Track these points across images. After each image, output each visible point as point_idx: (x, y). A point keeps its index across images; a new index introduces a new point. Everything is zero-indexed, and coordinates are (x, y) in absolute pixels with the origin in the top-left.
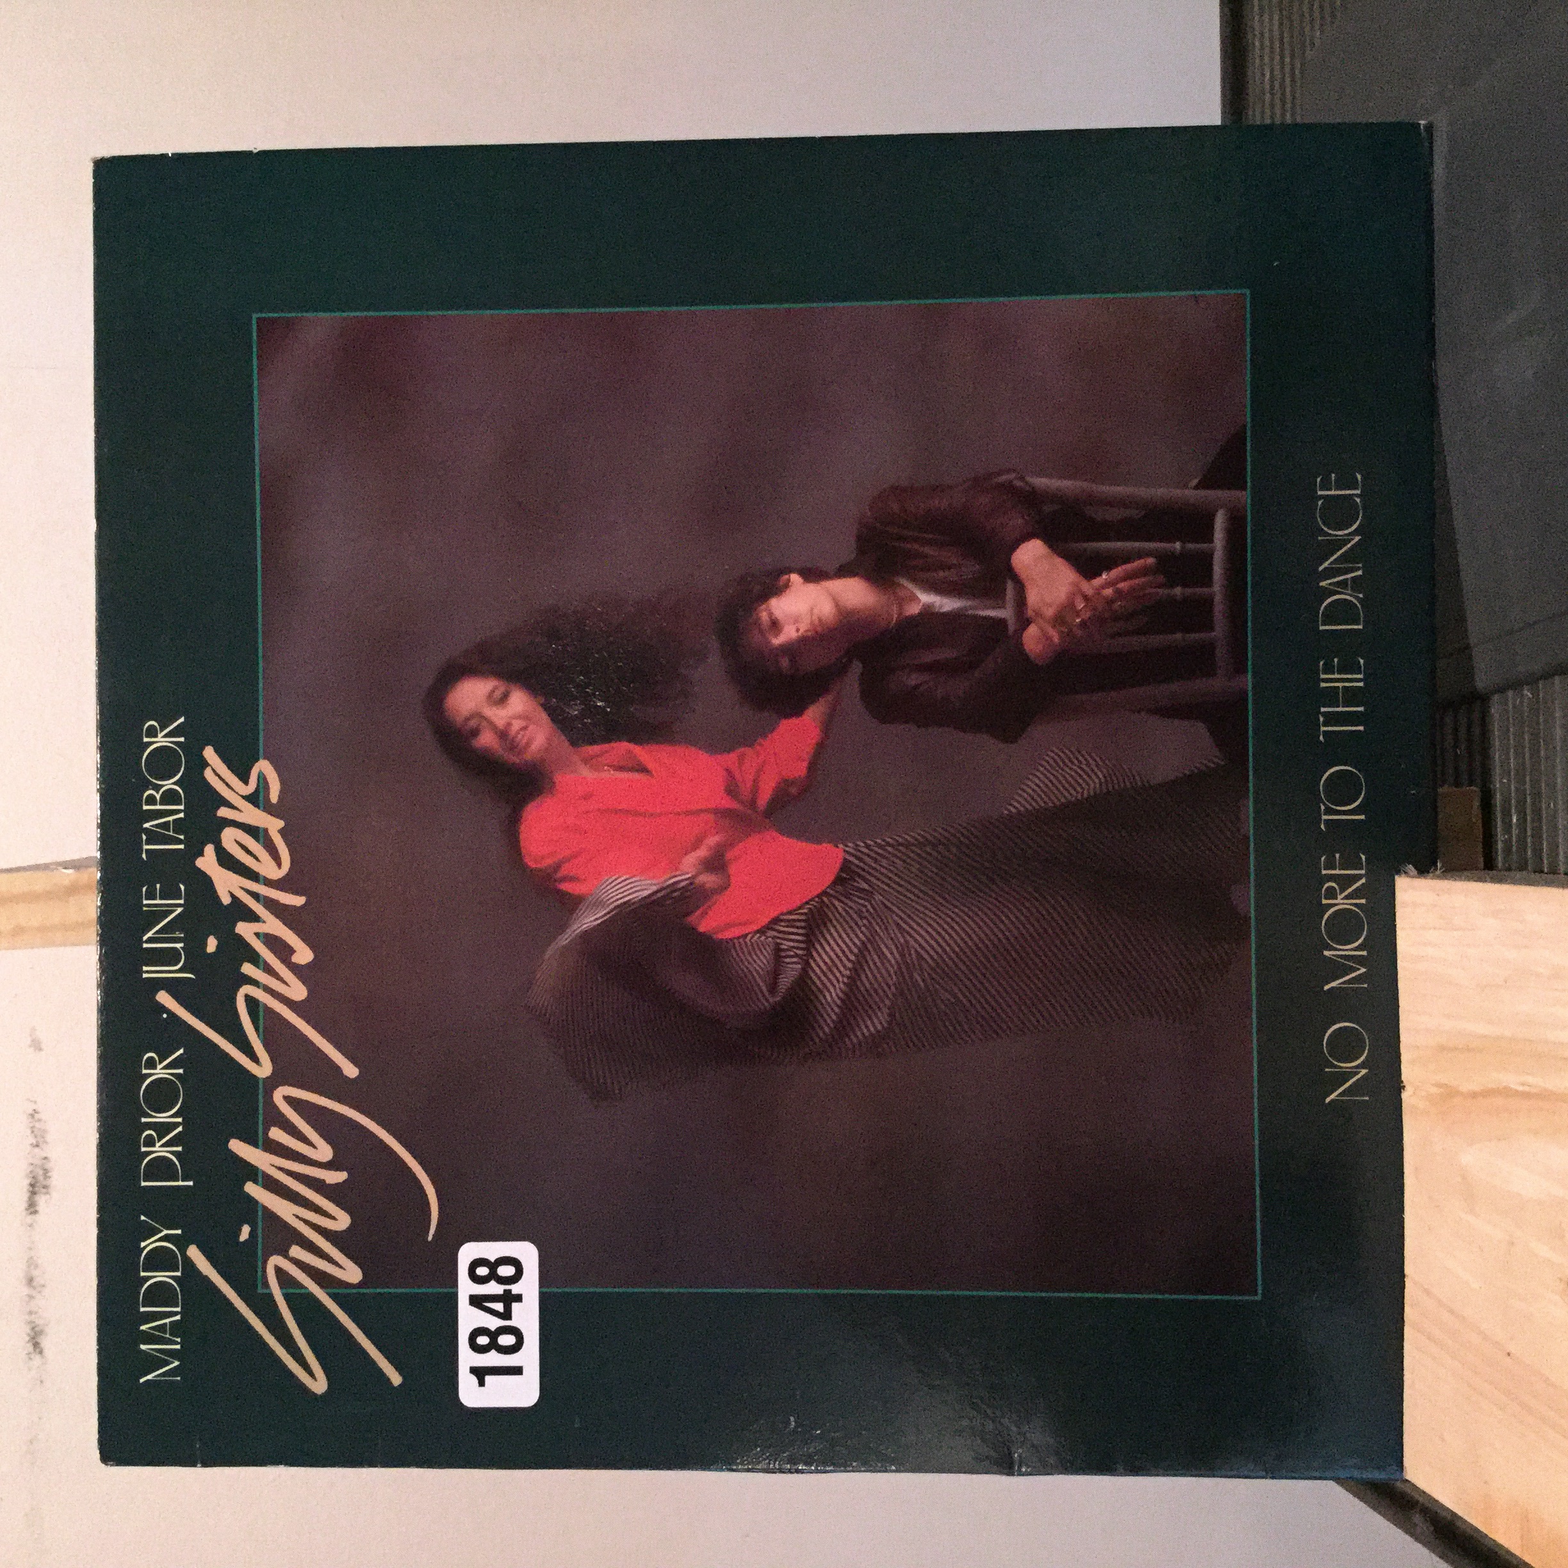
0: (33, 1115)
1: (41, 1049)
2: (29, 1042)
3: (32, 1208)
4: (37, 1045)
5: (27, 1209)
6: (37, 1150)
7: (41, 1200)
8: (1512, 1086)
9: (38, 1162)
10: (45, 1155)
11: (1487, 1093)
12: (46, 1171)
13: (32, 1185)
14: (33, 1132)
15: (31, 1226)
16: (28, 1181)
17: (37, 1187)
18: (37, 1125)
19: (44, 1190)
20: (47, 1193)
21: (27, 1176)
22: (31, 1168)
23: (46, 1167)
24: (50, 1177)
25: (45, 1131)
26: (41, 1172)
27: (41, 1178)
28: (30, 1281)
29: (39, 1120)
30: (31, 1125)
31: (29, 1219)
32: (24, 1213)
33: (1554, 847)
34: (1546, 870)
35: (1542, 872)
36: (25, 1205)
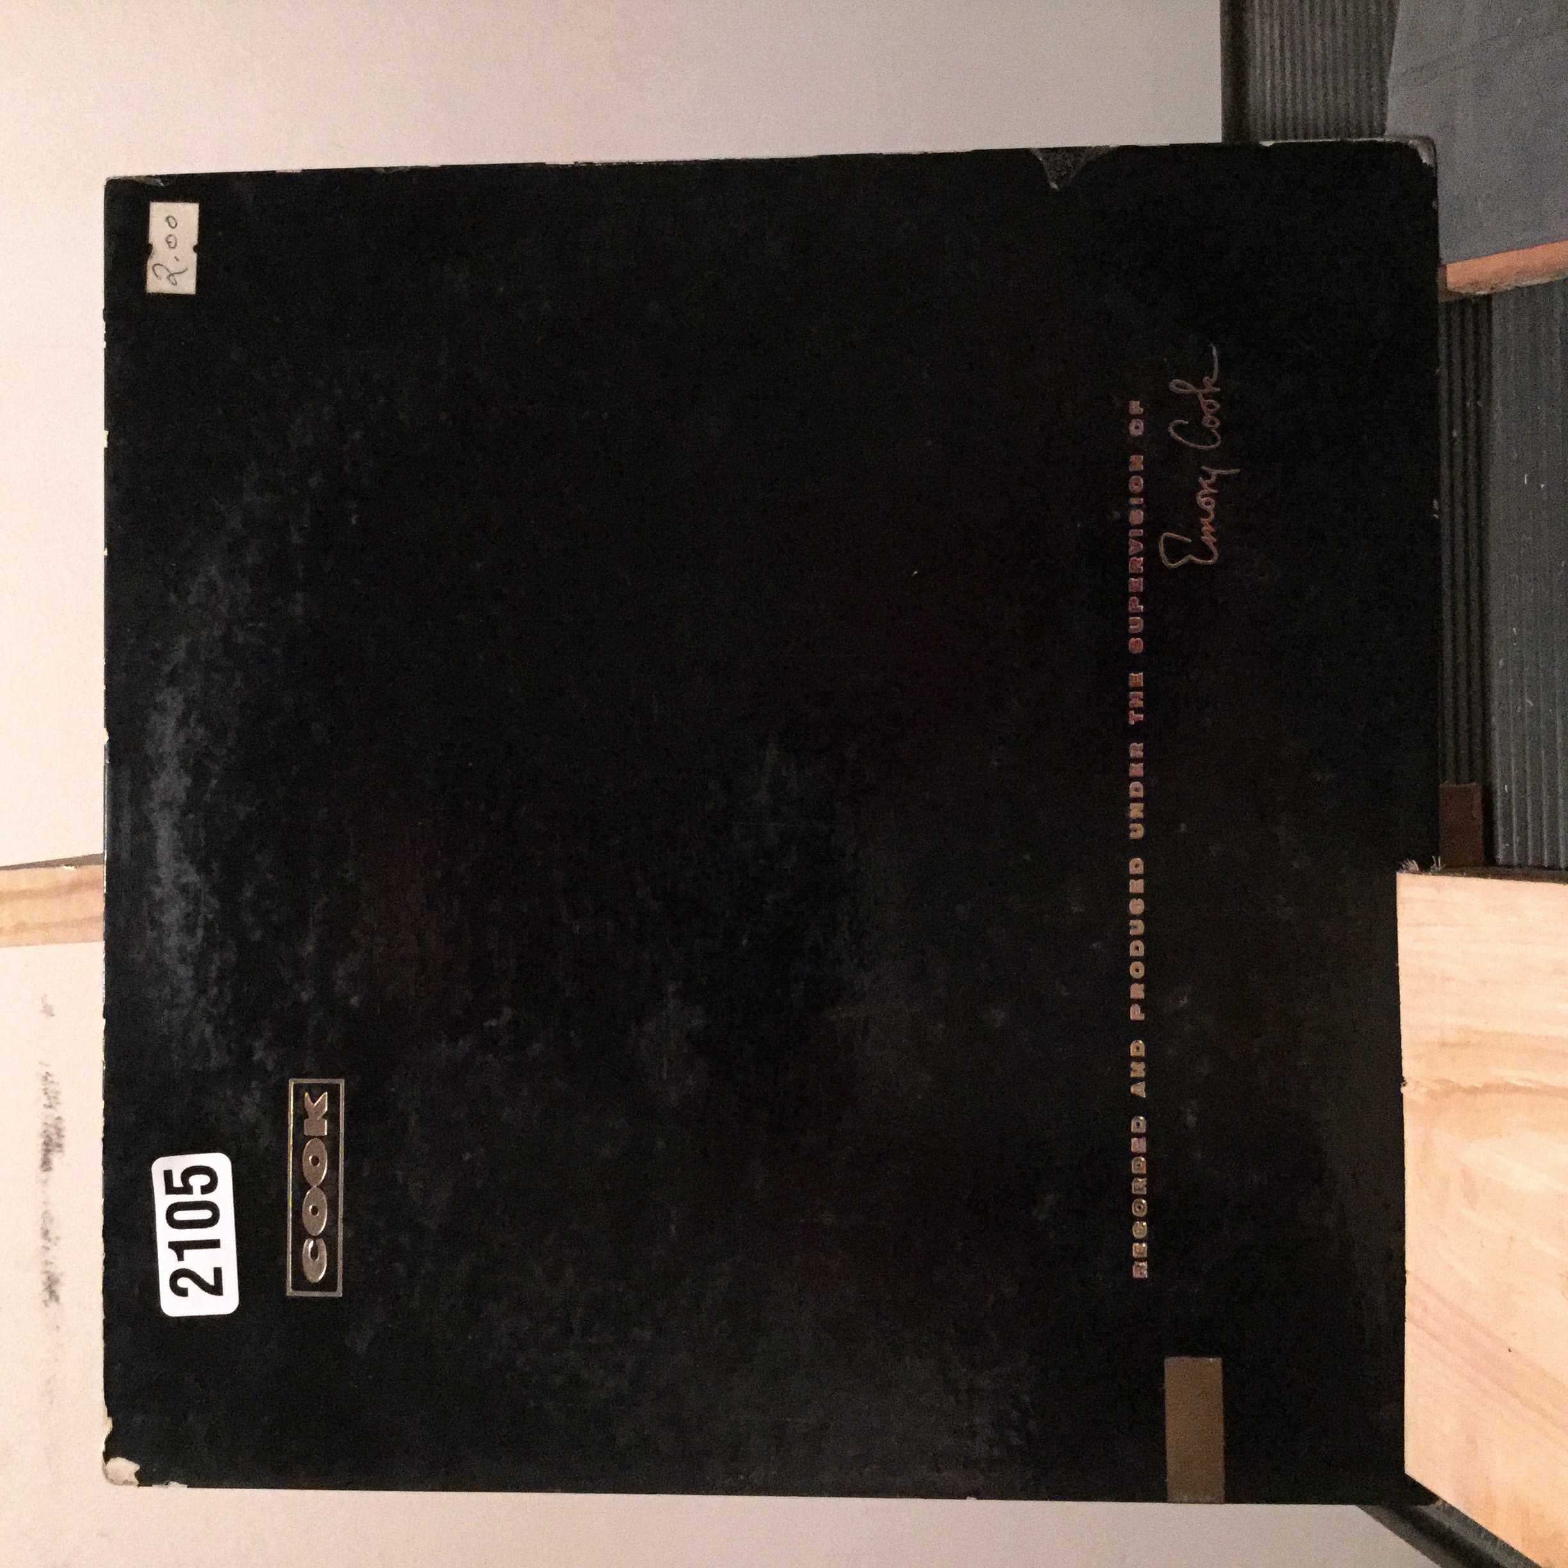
0: (46, 1077)
1: (52, 1016)
2: (41, 1008)
3: (46, 1165)
4: (48, 1011)
5: (42, 1166)
6: (50, 1111)
7: (55, 1158)
8: (1515, 1082)
9: (49, 1122)
10: (57, 1116)
11: (1487, 1088)
12: (59, 1132)
13: (46, 1144)
14: (46, 1093)
15: (45, 1182)
16: (42, 1140)
17: (51, 1145)
18: (51, 1087)
19: (58, 1149)
20: (58, 1152)
21: (41, 1135)
22: (45, 1128)
23: (60, 1126)
24: (62, 1136)
25: (57, 1093)
26: (52, 1130)
27: (54, 1137)
28: (46, 1234)
29: (52, 1082)
30: (43, 1087)
31: (44, 1176)
32: (39, 1171)
33: (1554, 842)
34: (1546, 864)
35: (1540, 867)
36: (39, 1162)
